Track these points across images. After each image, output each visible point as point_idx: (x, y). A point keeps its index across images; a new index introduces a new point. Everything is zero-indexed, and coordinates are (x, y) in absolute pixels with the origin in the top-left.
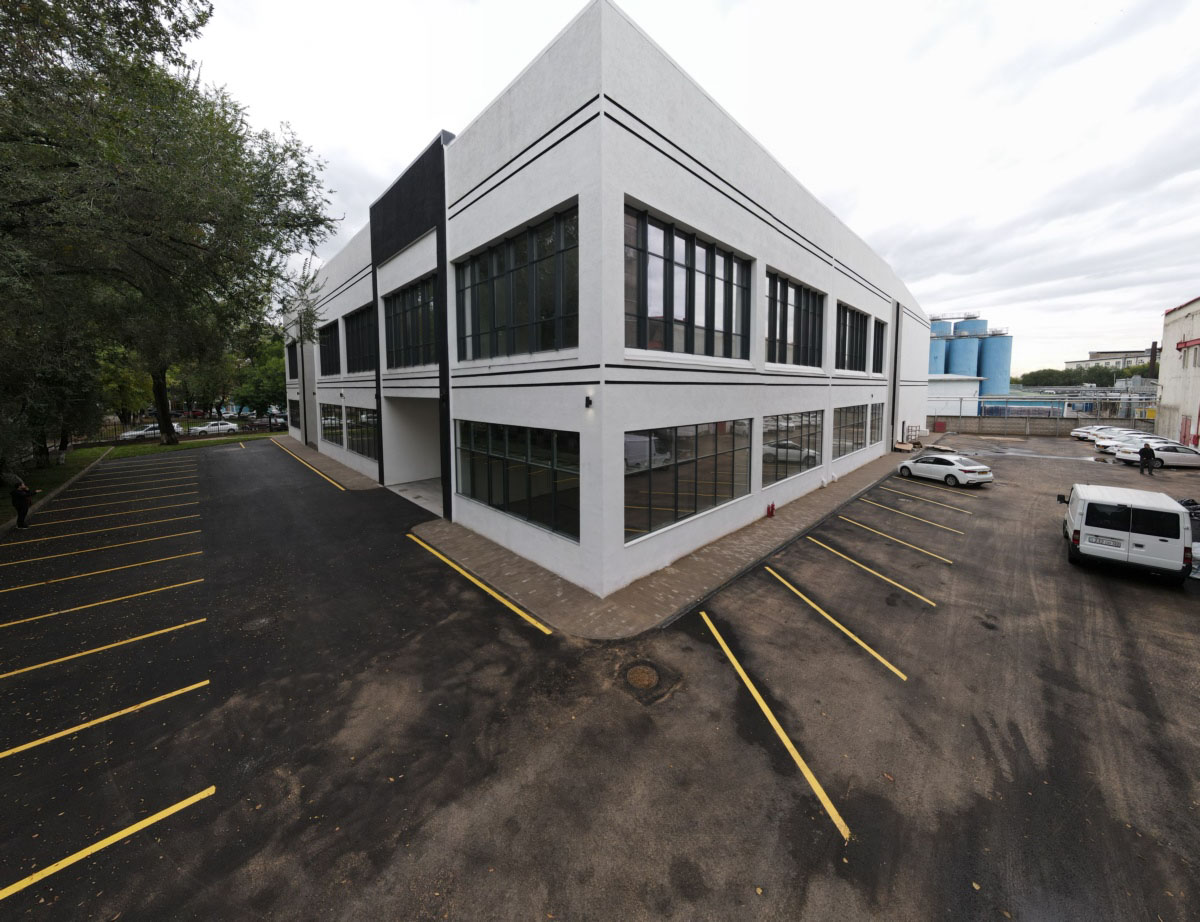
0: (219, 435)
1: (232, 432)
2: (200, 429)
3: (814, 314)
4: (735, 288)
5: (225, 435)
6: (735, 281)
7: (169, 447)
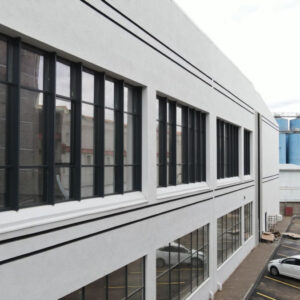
3: (198, 131)
4: (126, 116)
6: (126, 109)
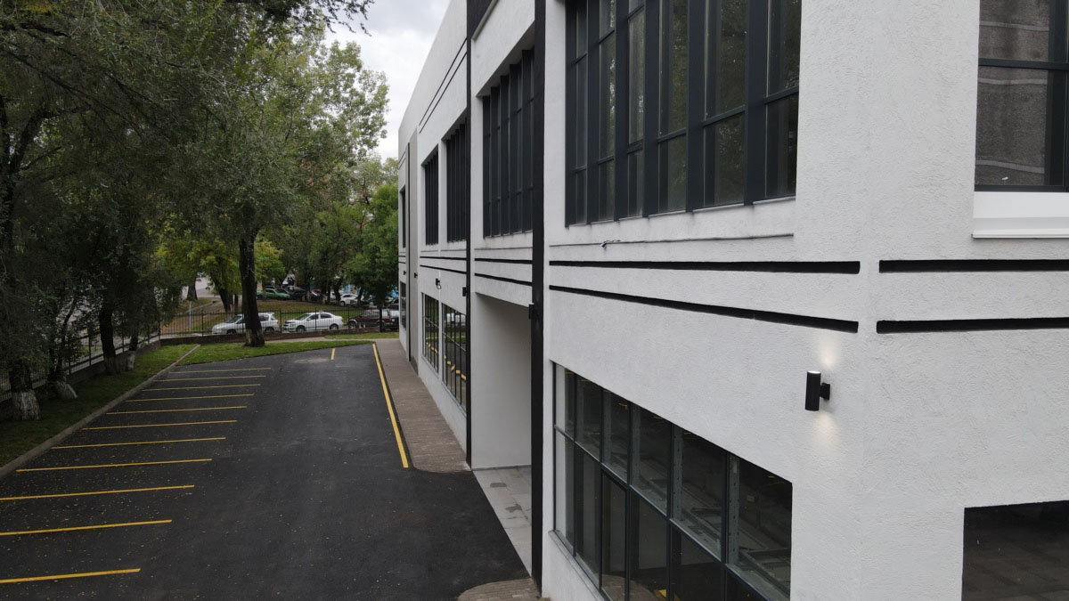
0: (316, 334)
1: (333, 330)
2: (298, 322)
5: (325, 333)
7: (252, 351)
